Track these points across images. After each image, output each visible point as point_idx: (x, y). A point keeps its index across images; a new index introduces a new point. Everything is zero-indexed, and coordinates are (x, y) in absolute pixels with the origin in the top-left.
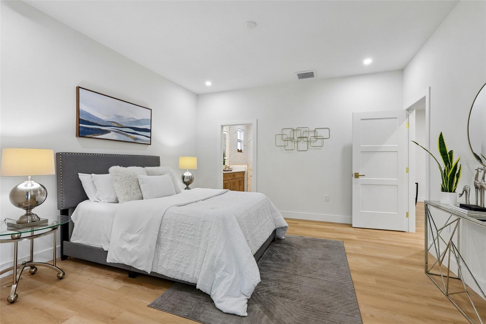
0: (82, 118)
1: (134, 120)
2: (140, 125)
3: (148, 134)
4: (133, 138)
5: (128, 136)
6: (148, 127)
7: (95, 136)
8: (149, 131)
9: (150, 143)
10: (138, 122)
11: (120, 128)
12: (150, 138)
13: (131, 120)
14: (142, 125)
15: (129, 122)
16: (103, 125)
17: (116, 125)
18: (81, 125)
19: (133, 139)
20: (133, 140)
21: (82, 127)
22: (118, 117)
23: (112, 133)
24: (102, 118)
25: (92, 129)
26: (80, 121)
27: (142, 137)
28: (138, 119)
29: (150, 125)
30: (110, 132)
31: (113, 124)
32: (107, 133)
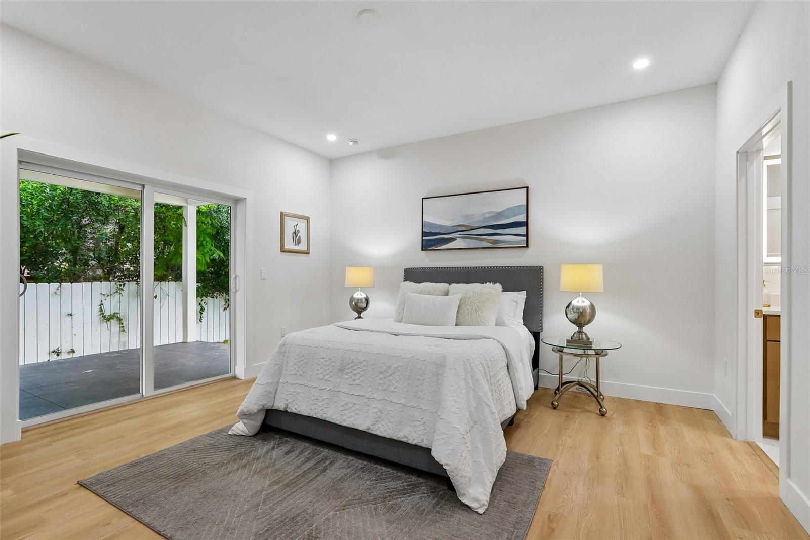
0: (426, 231)
1: (492, 214)
2: (503, 220)
3: (522, 230)
4: (491, 241)
5: (481, 240)
6: (522, 218)
7: (438, 247)
8: (525, 224)
9: (526, 245)
10: (499, 215)
11: (468, 231)
12: (527, 235)
13: (487, 216)
14: (507, 218)
15: (485, 219)
16: (446, 232)
17: (464, 229)
18: (424, 238)
19: (491, 243)
20: (490, 245)
21: (425, 240)
22: (467, 217)
23: (458, 240)
24: (445, 225)
25: (435, 240)
26: (424, 234)
27: (508, 237)
28: (499, 210)
29: (526, 214)
30: (456, 239)
31: (460, 229)
32: (451, 241)
